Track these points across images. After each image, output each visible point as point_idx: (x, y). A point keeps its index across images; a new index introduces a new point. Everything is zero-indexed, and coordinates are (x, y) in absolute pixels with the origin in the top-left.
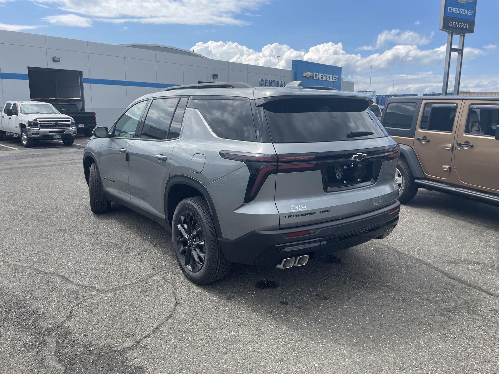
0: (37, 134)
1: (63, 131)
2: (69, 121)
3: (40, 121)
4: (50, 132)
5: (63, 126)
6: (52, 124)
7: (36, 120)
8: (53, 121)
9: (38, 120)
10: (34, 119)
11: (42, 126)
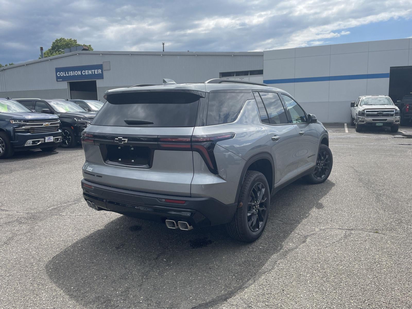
0: (363, 122)
1: (386, 120)
2: (393, 111)
3: (367, 111)
4: (373, 120)
5: (387, 115)
6: (376, 114)
7: (364, 110)
8: (378, 111)
9: (366, 110)
10: (363, 110)
11: (368, 115)
